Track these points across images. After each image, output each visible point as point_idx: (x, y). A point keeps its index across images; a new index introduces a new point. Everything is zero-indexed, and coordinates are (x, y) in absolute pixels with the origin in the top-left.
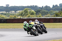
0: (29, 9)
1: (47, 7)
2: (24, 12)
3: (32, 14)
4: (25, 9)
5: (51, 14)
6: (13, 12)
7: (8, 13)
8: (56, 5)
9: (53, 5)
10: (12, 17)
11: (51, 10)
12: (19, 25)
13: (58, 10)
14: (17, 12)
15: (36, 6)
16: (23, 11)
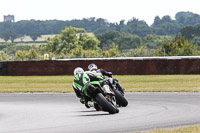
0: (77, 29)
1: (135, 23)
2: (63, 39)
3: (89, 45)
4: (67, 29)
5: (148, 46)
6: (28, 39)
7: (10, 41)
8: (167, 18)
9: (157, 18)
10: (24, 56)
11: (149, 32)
12: (46, 82)
13: (171, 33)
14: (39, 39)
15: (100, 20)
16: (60, 36)
